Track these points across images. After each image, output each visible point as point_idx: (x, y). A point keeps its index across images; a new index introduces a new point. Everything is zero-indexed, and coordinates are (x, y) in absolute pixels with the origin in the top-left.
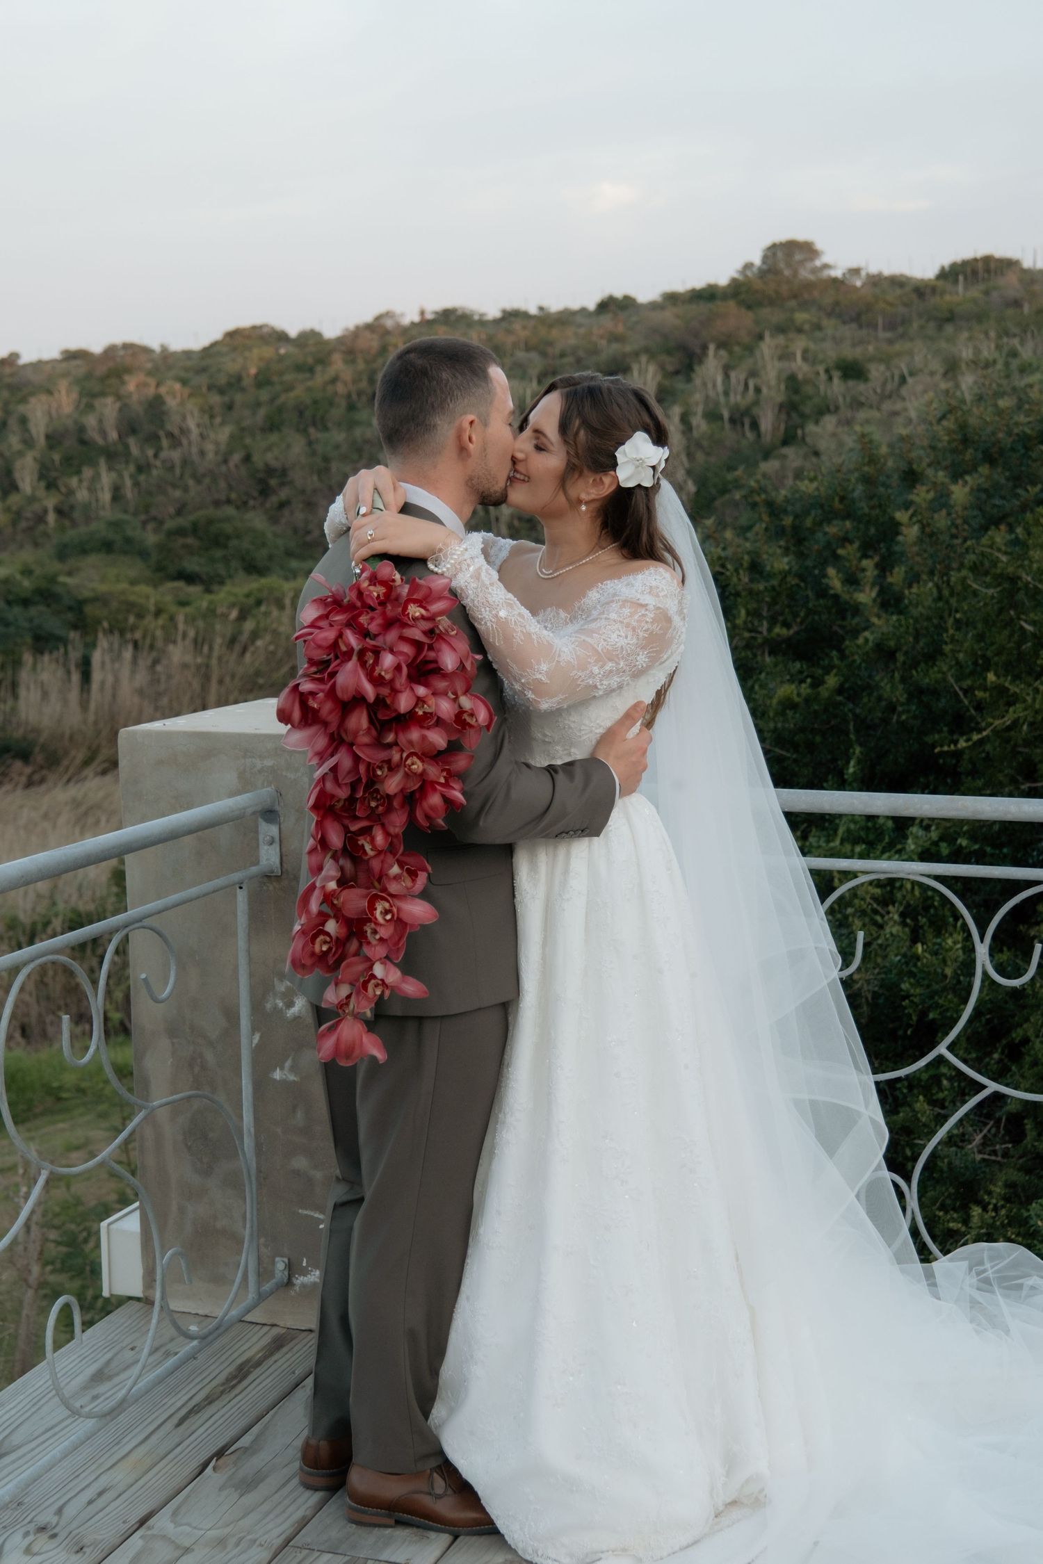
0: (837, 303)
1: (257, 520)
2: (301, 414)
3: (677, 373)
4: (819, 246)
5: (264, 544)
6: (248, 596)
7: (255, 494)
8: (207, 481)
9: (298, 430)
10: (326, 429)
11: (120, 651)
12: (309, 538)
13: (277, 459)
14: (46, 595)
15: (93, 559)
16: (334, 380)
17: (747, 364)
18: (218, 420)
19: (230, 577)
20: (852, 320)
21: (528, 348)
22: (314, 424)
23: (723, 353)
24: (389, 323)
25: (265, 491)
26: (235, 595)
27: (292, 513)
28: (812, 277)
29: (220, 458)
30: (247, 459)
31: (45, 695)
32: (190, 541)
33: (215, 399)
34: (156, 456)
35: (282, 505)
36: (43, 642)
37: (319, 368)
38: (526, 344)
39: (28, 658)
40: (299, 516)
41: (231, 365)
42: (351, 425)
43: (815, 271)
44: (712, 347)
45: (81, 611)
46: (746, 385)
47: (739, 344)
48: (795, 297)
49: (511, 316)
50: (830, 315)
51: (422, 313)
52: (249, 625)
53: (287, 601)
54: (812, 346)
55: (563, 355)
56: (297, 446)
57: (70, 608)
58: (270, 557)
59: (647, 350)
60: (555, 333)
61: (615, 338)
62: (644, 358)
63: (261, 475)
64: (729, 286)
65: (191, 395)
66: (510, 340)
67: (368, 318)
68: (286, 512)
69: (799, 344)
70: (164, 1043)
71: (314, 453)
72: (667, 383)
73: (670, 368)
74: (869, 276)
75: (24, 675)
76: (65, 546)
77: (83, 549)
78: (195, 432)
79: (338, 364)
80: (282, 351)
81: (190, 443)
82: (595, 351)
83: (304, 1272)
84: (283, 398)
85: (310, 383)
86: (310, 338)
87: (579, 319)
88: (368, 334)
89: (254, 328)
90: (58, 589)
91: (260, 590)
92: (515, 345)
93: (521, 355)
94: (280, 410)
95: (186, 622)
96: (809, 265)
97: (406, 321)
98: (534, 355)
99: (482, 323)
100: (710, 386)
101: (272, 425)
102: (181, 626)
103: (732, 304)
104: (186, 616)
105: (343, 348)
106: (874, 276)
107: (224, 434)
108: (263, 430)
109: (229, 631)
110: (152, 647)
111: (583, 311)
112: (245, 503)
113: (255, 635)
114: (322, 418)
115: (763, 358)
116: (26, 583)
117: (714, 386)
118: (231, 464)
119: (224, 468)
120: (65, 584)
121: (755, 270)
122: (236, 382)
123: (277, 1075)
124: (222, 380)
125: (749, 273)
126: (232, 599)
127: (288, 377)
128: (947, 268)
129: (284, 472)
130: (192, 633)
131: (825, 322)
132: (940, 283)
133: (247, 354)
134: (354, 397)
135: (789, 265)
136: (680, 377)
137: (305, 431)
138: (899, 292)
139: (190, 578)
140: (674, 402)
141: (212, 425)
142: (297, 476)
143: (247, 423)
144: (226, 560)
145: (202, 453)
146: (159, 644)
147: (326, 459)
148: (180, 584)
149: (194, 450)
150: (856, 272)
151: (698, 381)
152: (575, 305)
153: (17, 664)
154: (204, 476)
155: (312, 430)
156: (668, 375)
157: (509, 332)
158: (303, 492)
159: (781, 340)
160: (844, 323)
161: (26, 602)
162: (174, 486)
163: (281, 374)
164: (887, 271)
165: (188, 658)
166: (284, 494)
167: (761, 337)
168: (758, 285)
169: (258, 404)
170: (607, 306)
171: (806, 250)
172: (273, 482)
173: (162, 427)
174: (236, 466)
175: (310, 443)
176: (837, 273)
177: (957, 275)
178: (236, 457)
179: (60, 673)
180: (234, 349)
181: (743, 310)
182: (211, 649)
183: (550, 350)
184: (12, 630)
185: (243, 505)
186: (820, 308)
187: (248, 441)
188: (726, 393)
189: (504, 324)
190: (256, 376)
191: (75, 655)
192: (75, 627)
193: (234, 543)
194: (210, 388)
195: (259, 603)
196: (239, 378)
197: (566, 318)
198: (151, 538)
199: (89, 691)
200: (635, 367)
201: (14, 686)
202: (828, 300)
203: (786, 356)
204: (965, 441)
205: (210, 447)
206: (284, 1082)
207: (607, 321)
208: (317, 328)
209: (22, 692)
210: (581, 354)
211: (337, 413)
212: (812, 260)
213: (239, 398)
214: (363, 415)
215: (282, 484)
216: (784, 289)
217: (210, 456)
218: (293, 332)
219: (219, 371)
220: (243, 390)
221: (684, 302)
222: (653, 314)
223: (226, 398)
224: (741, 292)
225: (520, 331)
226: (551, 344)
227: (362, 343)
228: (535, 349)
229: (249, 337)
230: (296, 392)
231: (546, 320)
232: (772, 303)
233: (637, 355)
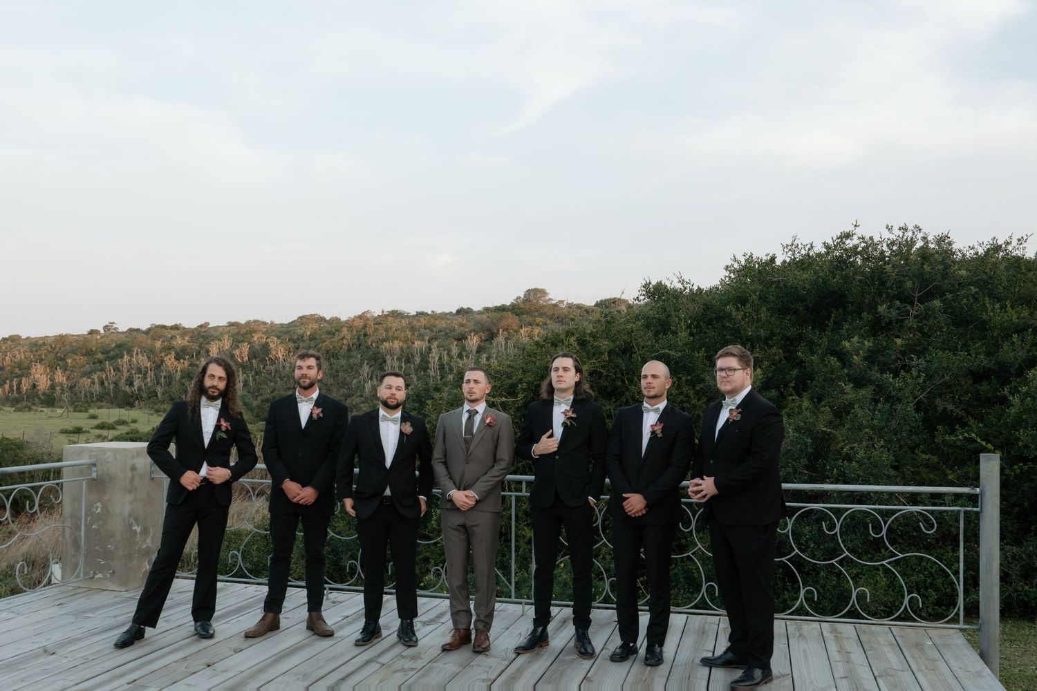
0: (554, 314)
3: (487, 340)
4: (547, 291)
8: (285, 379)
10: (338, 359)
16: (343, 339)
17: (515, 337)
21: (425, 328)
22: (333, 357)
23: (505, 333)
24: (368, 315)
28: (544, 304)
33: (291, 345)
34: (264, 368)
37: (337, 333)
38: (425, 326)
41: (299, 331)
42: (349, 357)
43: (545, 301)
44: (501, 331)
46: (514, 346)
47: (512, 329)
48: (537, 311)
49: (420, 314)
50: (550, 319)
51: (383, 312)
54: (542, 331)
55: (440, 332)
59: (474, 331)
60: (437, 322)
61: (461, 325)
62: (473, 334)
64: (510, 306)
65: (281, 343)
66: (419, 324)
67: (360, 313)
69: (536, 331)
71: (332, 369)
72: (482, 344)
73: (483, 338)
74: (568, 304)
78: (281, 358)
79: (345, 331)
80: (322, 325)
81: (279, 363)
82: (453, 331)
84: (320, 345)
85: (332, 340)
86: (335, 321)
87: (448, 317)
88: (358, 319)
89: (311, 315)
92: (420, 327)
93: (422, 330)
96: (543, 299)
97: (376, 315)
98: (428, 331)
99: (408, 317)
100: (500, 346)
103: (510, 313)
105: (348, 325)
111: (450, 313)
114: (336, 354)
115: (521, 335)
121: (521, 300)
124: (295, 337)
125: (518, 301)
127: (323, 337)
128: (599, 302)
131: (548, 322)
132: (595, 308)
133: (307, 326)
134: (351, 346)
135: (535, 298)
136: (487, 342)
137: (329, 360)
138: (579, 311)
140: (484, 353)
141: (289, 356)
145: (284, 367)
147: (337, 372)
149: (281, 366)
150: (562, 302)
151: (495, 344)
152: (447, 311)
154: (284, 377)
155: (332, 359)
156: (482, 341)
157: (418, 321)
159: (529, 329)
160: (556, 323)
162: (271, 381)
163: (321, 335)
164: (575, 303)
167: (521, 327)
168: (522, 306)
170: (459, 312)
171: (542, 292)
173: (267, 356)
176: (554, 302)
177: (602, 305)
180: (302, 324)
181: (515, 315)
183: (435, 329)
186: (547, 316)
188: (506, 349)
190: (310, 335)
194: (289, 340)
196: (302, 337)
197: (444, 316)
198: (255, 403)
202: (550, 313)
203: (531, 335)
207: (460, 319)
208: (338, 317)
210: (447, 331)
211: (343, 352)
212: (544, 297)
213: (301, 344)
214: (354, 353)
216: (533, 308)
217: (287, 368)
218: (328, 318)
219: (294, 333)
220: (304, 341)
221: (491, 311)
222: (478, 316)
223: (296, 345)
224: (515, 309)
225: (423, 321)
226: (435, 327)
227: (356, 324)
228: (428, 328)
229: (309, 319)
230: (326, 343)
231: (435, 316)
232: (527, 313)
233: (470, 332)
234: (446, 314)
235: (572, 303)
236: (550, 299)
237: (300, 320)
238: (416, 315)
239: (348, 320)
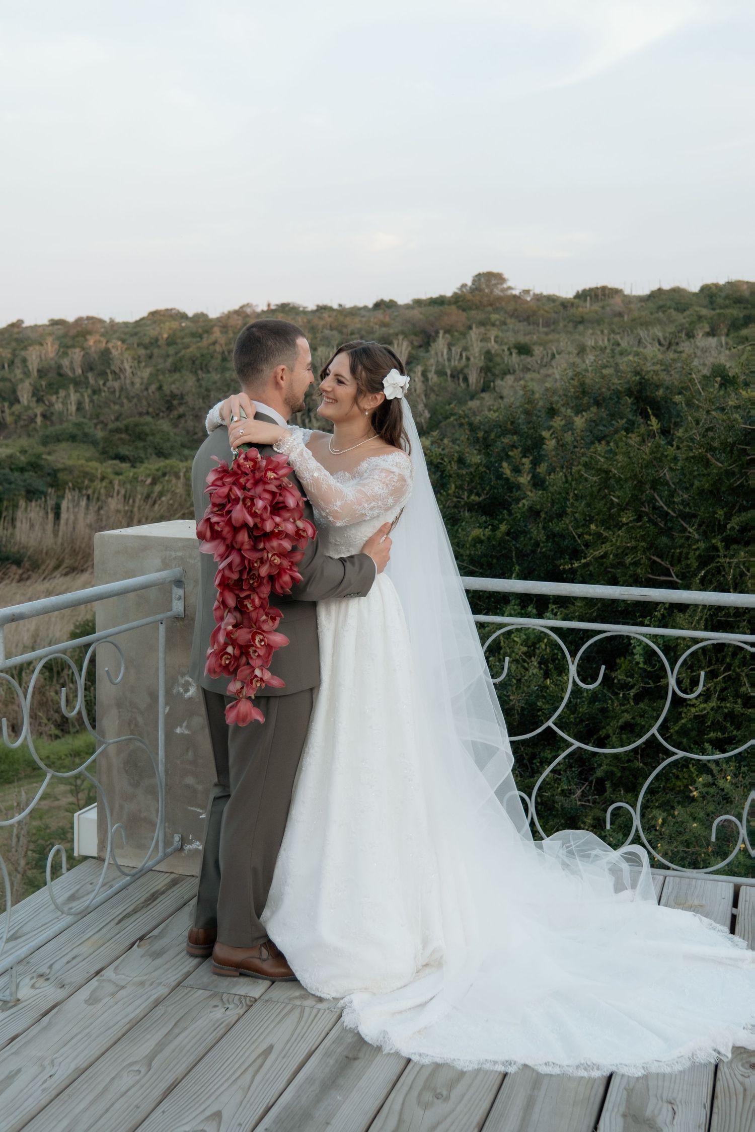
0: (516, 310)
1: (164, 425)
2: (194, 362)
3: (420, 346)
4: (506, 276)
5: (168, 440)
6: (158, 470)
7: (164, 409)
8: (135, 400)
9: (191, 372)
10: (208, 372)
11: (79, 502)
12: (195, 437)
13: (178, 389)
14: (35, 466)
15: (64, 445)
16: (214, 343)
17: (462, 343)
18: (143, 364)
19: (147, 458)
20: (524, 320)
21: (331, 329)
22: (202, 369)
23: (447, 336)
24: (249, 311)
25: (170, 408)
26: (150, 470)
27: (186, 421)
28: (501, 294)
29: (143, 387)
30: (160, 388)
31: (32, 526)
32: (123, 436)
33: (142, 352)
34: (104, 384)
35: (180, 417)
36: (32, 494)
37: (205, 336)
38: (331, 326)
39: (22, 503)
40: (190, 424)
41: (152, 332)
42: (224, 369)
43: (503, 290)
44: (441, 332)
45: (56, 476)
46: (461, 355)
47: (457, 331)
48: (491, 305)
49: (322, 309)
50: (511, 316)
51: (269, 305)
52: (158, 488)
53: (182, 474)
54: (500, 334)
55: (352, 333)
56: (191, 381)
57: (49, 474)
58: (172, 448)
59: (403, 333)
60: (348, 320)
61: (384, 325)
62: (401, 337)
63: (169, 398)
64: (452, 297)
65: (127, 349)
66: (321, 323)
67: (237, 307)
68: (182, 421)
69: (493, 333)
70: (114, 712)
71: (200, 386)
72: (414, 352)
73: (416, 344)
74: (534, 295)
75: (20, 514)
76: (47, 437)
77: (58, 439)
78: (129, 371)
79: (217, 333)
80: (183, 325)
81: (125, 378)
82: (371, 332)
83: (190, 843)
84: (183, 352)
85: (199, 344)
86: (201, 318)
87: (363, 312)
88: (235, 316)
89: (167, 310)
90: (43, 463)
91: (165, 467)
92: (324, 326)
93: (327, 332)
94: (181, 359)
95: (119, 485)
96: (500, 287)
97: (259, 310)
98: (335, 333)
99: (305, 312)
100: (440, 355)
101: (176, 368)
102: (116, 488)
103: (454, 307)
104: (119, 481)
105: (221, 324)
106: (537, 295)
107: (146, 373)
108: (170, 371)
109: (146, 491)
110: (98, 499)
111: (365, 308)
112: (158, 415)
113: (161, 494)
114: (206, 365)
115: (471, 340)
116: (23, 458)
117: (442, 355)
118: (150, 391)
119: (145, 393)
120: (46, 460)
121: (468, 288)
122: (155, 342)
123: (178, 731)
124: (147, 341)
125: (464, 290)
126: (148, 472)
127: (187, 340)
128: (580, 292)
129: (182, 397)
130: (123, 492)
131: (508, 321)
132: (577, 301)
133: (162, 325)
134: (226, 353)
135: (488, 286)
136: (422, 349)
137: (196, 373)
138: (552, 304)
139: (122, 459)
140: (418, 364)
141: (139, 367)
142: (189, 399)
143: (160, 367)
144: (145, 448)
145: (133, 384)
146: (103, 497)
147: (208, 390)
148: (117, 462)
149: (128, 382)
150: (527, 292)
151: (433, 352)
152: (361, 304)
153: (16, 506)
154: (133, 397)
155: (200, 372)
156: (413, 348)
157: (320, 318)
158: (194, 409)
159: (482, 330)
160: (520, 321)
161: (22, 470)
162: (115, 403)
163: (183, 338)
164: (545, 293)
165: (120, 507)
166: (181, 410)
167: (470, 328)
168: (470, 297)
169: (168, 356)
170: (379, 305)
171: (499, 278)
172: (175, 402)
173: (109, 367)
174: (153, 393)
175: (198, 380)
176: (516, 292)
177: (586, 296)
178: (153, 387)
179: (42, 513)
180: (155, 322)
181: (460, 311)
182: (134, 502)
183: (345, 330)
184: (13, 486)
185: (156, 416)
186: (506, 312)
187: (161, 377)
188: (449, 360)
189: (317, 314)
190: (167, 338)
191: (51, 502)
192: (52, 486)
193: (150, 438)
194: (138, 345)
195: (164, 475)
196: (157, 340)
197: (355, 312)
198: (100, 434)
199: (59, 525)
200: (395, 342)
201: (13, 520)
202: (510, 308)
203: (485, 339)
204: (584, 393)
205: (137, 381)
206: (182, 734)
207: (379, 315)
208: (205, 312)
209: (18, 524)
210: (363, 333)
211: (216, 362)
212: (502, 284)
213: (156, 351)
215: (181, 404)
216: (485, 300)
217: (138, 385)
218: (190, 314)
219: (145, 335)
220: (159, 347)
221: (425, 305)
222: (407, 311)
223: (148, 352)
224: (460, 301)
225: (327, 318)
226: (346, 326)
227: (232, 322)
228: (336, 329)
229: (164, 315)
230: (191, 349)
231: (343, 312)
232: (477, 308)
233: (397, 335)
234: (360, 309)
235: (541, 294)
236: (510, 288)
237: (151, 317)
238: (317, 311)
239: (221, 317)
